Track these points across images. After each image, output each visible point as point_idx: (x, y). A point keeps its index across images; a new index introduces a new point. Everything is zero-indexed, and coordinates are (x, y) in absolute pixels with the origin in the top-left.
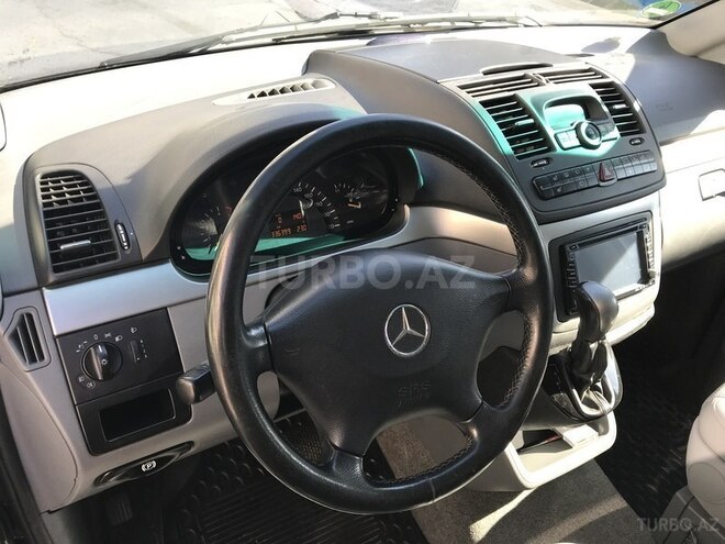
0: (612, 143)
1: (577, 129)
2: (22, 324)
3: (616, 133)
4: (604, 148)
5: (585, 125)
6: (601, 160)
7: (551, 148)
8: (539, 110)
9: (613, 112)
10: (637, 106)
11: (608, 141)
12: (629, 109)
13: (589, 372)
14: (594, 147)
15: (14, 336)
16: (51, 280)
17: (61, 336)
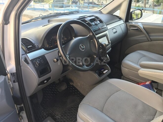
2: (25, 59)
7: (92, 26)
12: (100, 20)
14: (97, 25)
15: (25, 61)
16: (28, 52)
17: (31, 60)
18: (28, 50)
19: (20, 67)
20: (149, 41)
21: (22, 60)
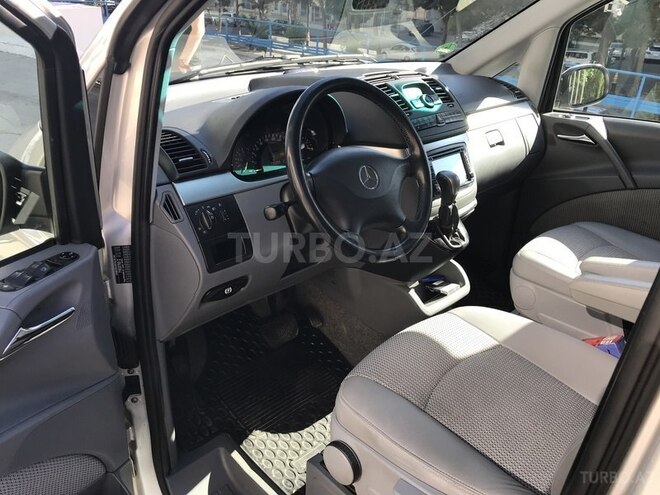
0: (439, 106)
1: (421, 98)
2: (167, 200)
3: (440, 101)
4: (436, 109)
5: (424, 96)
6: (435, 113)
7: (410, 108)
8: (400, 90)
9: (437, 91)
10: (447, 89)
11: (437, 105)
12: (444, 91)
13: (450, 224)
14: (432, 107)
15: (165, 206)
16: (177, 177)
17: (187, 206)
18: (180, 172)
19: (149, 225)
20: (626, 189)
21: (158, 203)
